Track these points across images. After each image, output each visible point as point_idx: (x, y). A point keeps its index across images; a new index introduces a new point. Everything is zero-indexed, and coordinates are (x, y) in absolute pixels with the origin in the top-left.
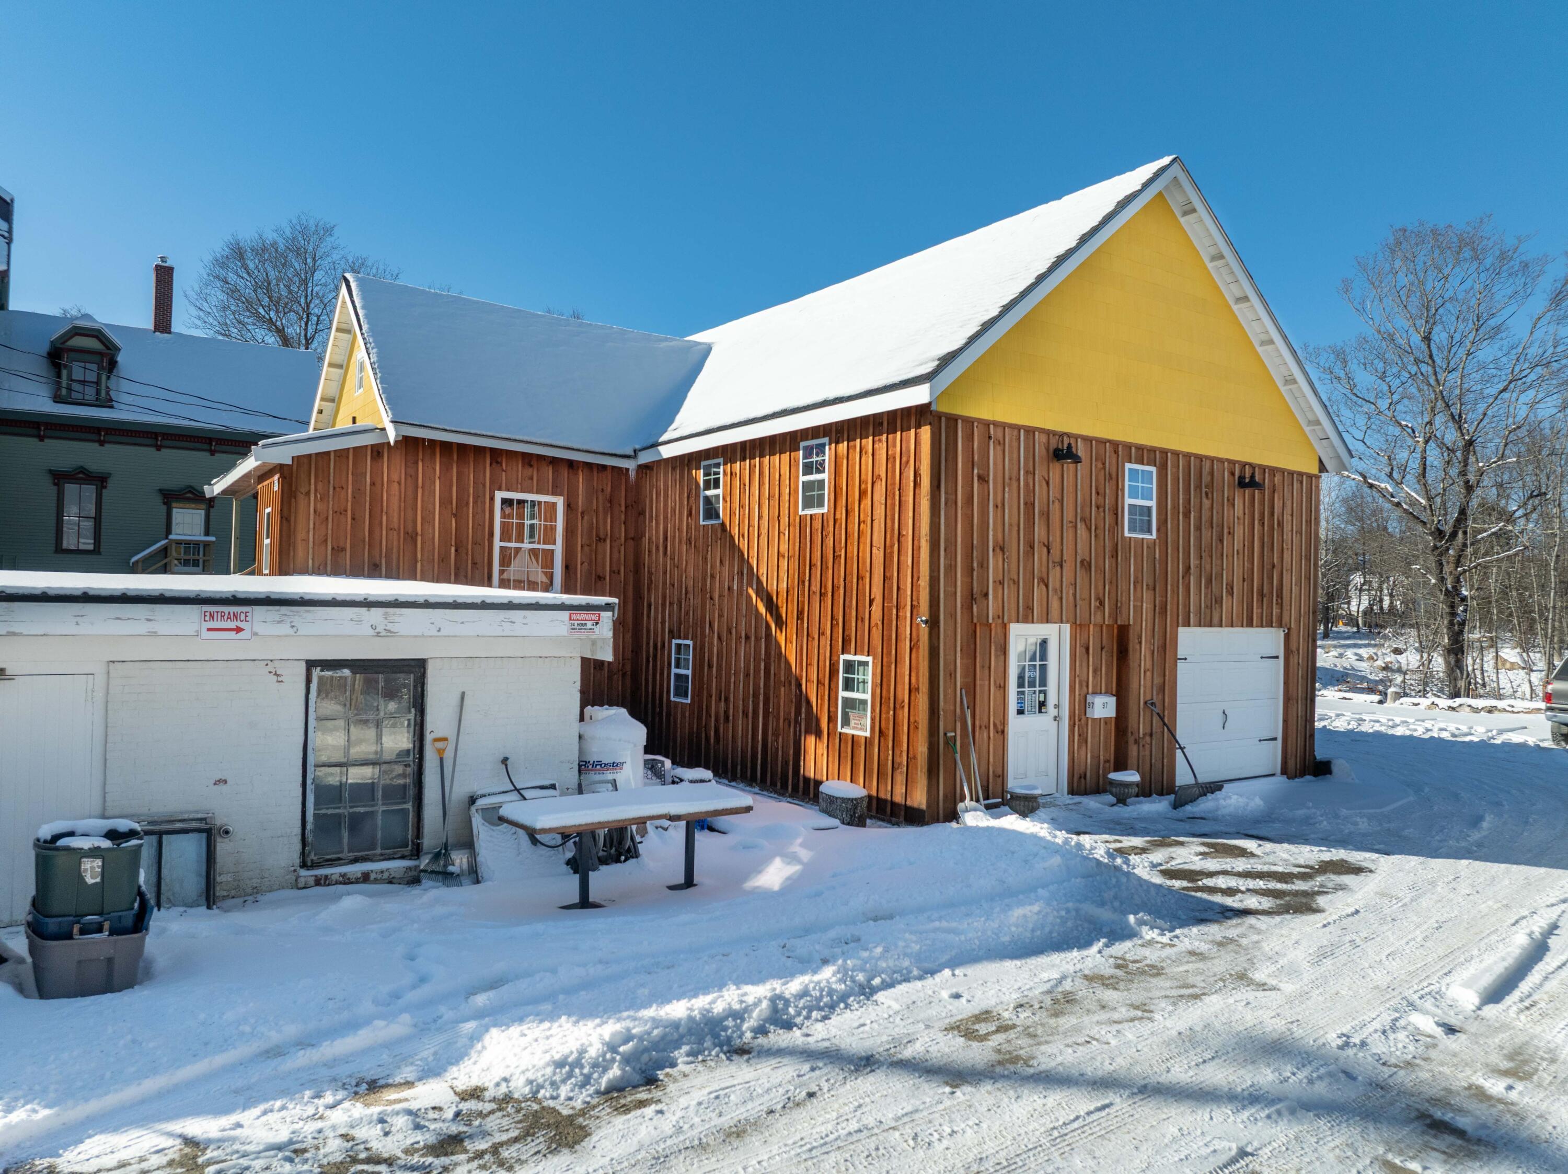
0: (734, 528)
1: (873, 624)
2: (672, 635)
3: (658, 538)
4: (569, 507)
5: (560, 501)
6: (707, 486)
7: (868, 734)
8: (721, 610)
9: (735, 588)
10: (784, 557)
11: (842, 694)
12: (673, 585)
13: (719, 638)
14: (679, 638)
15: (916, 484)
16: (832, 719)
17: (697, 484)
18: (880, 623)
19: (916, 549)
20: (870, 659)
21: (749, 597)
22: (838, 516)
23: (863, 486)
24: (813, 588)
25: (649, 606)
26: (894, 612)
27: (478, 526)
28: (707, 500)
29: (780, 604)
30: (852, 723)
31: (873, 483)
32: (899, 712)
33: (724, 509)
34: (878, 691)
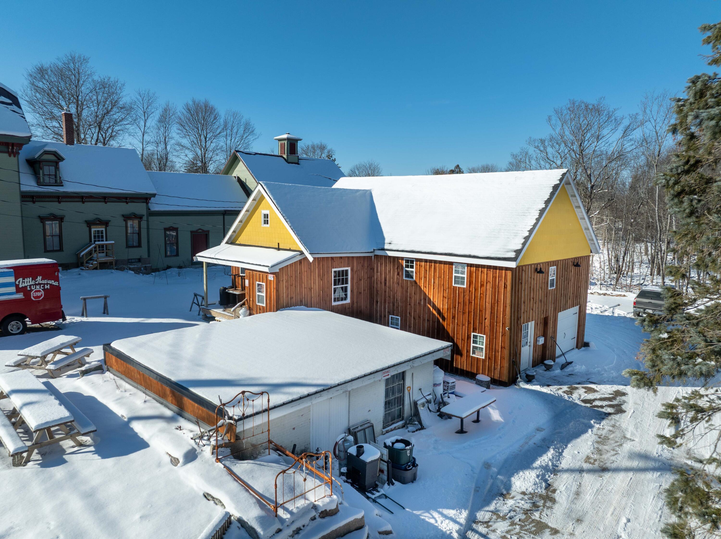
0: (421, 284)
1: (486, 325)
2: (389, 313)
3: (381, 279)
4: (352, 270)
5: (349, 269)
6: (407, 266)
7: (484, 358)
8: (415, 309)
9: (422, 303)
10: (446, 298)
11: (472, 345)
12: (390, 297)
13: (414, 318)
14: (394, 315)
15: (505, 287)
16: (468, 351)
17: (402, 266)
18: (489, 326)
19: (505, 307)
20: (485, 336)
21: (429, 309)
22: (471, 290)
23: (482, 283)
24: (459, 310)
25: (377, 302)
26: (495, 324)
27: (328, 282)
28: (407, 271)
29: (444, 312)
30: (476, 354)
31: (487, 283)
32: (497, 354)
33: (416, 276)
34: (488, 346)
